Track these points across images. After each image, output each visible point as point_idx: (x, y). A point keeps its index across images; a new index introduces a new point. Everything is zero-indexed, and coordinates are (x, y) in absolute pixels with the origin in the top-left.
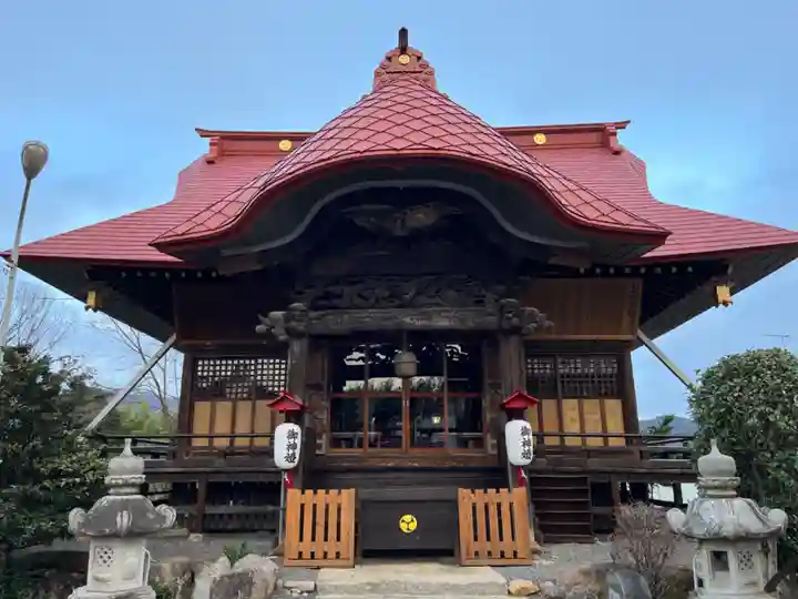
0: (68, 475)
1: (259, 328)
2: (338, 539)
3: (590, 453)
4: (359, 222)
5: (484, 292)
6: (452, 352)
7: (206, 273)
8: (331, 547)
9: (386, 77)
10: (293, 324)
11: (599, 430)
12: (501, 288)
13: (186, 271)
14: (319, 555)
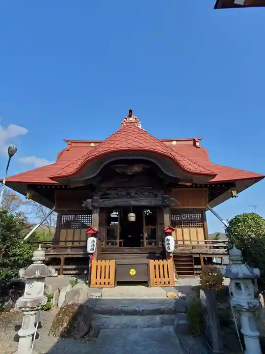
0: (19, 255)
1: (83, 205)
2: (109, 278)
4: (117, 170)
5: (157, 193)
6: (147, 212)
7: (66, 186)
8: (107, 280)
9: (125, 124)
10: (94, 204)
11: (196, 239)
12: (163, 192)
13: (60, 186)
14: (102, 283)
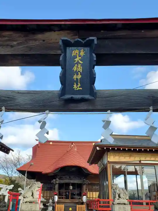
1: (52, 182)
2: (62, 210)
5: (81, 178)
9: (70, 148)
11: (95, 197)
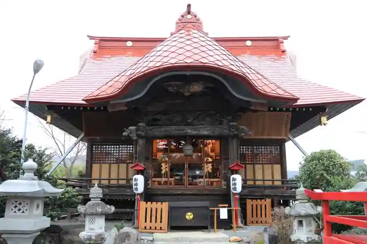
1: (124, 134)
2: (161, 222)
3: (266, 188)
5: (223, 120)
8: (158, 225)
9: (181, 24)
10: (140, 132)
11: (271, 178)
12: (230, 118)
13: (90, 107)
14: (153, 228)
